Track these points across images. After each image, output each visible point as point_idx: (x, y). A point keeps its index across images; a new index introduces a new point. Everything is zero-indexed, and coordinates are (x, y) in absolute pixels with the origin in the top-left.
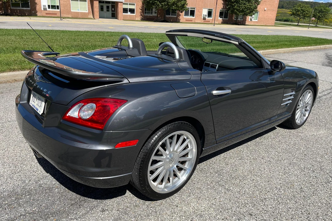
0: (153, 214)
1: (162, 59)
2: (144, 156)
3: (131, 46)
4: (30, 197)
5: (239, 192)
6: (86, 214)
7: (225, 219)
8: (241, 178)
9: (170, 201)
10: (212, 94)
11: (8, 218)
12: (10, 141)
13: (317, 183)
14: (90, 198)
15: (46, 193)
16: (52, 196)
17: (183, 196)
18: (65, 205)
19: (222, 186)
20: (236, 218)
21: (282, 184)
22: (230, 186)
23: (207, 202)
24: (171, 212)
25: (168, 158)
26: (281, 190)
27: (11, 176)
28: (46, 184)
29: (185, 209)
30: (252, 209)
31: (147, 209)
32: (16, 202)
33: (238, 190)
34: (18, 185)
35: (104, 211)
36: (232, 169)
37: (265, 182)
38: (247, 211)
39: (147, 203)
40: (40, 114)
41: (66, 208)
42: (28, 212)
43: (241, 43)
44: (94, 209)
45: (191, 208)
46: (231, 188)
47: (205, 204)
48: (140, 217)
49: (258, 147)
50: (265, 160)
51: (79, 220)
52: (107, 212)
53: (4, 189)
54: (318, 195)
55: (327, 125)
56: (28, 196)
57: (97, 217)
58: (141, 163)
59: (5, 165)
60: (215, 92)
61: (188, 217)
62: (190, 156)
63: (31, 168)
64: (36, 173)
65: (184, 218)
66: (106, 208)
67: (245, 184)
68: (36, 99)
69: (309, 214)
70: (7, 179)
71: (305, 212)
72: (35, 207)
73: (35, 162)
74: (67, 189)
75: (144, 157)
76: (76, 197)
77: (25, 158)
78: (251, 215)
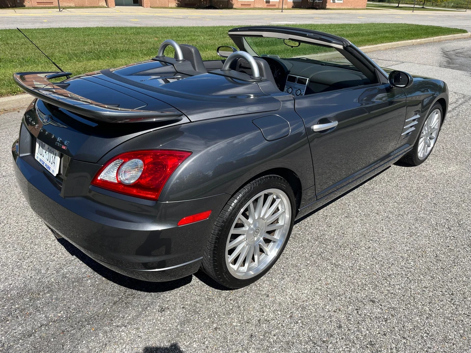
0: (235, 309)
1: (232, 78)
2: (219, 231)
3: (181, 57)
4: (51, 295)
5: (352, 268)
6: (137, 316)
7: (338, 311)
8: (352, 247)
9: (256, 288)
10: (313, 129)
11: (23, 332)
12: (10, 208)
13: (457, 246)
14: (141, 290)
15: (74, 287)
16: (84, 292)
17: (274, 280)
18: (104, 304)
19: (327, 260)
20: (353, 307)
21: (410, 251)
22: (338, 259)
23: (310, 286)
24: (260, 305)
25: (252, 229)
26: (410, 261)
27: (19, 263)
28: (72, 273)
29: (279, 298)
30: (374, 292)
31: (226, 304)
32: (32, 305)
33: (351, 265)
34: (31, 277)
35: (163, 311)
36: (337, 232)
37: (386, 250)
38: (367, 296)
39: (225, 293)
40: (55, 175)
41: (107, 309)
42: (51, 319)
43: (347, 46)
44: (149, 308)
45: (287, 297)
46: (340, 262)
47: (306, 290)
48: (217, 316)
49: (369, 197)
50: (381, 217)
51: (129, 327)
52: (169, 312)
53: (11, 286)
54: (460, 265)
55: (459, 158)
56: (48, 295)
57: (154, 321)
58: (216, 242)
59: (8, 246)
60: (316, 127)
61: (286, 312)
62: (281, 223)
63: (46, 249)
64: (54, 256)
65: (279, 313)
66: (166, 306)
67: (358, 254)
68: (44, 151)
69: (452, 294)
70: (13, 269)
71: (446, 291)
72: (61, 311)
73: (52, 240)
74: (104, 279)
75: (220, 233)
76: (119, 290)
77: (36, 234)
78: (373, 302)
